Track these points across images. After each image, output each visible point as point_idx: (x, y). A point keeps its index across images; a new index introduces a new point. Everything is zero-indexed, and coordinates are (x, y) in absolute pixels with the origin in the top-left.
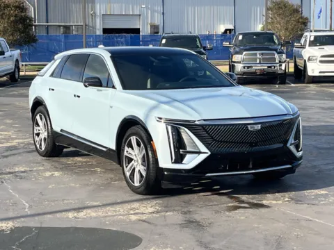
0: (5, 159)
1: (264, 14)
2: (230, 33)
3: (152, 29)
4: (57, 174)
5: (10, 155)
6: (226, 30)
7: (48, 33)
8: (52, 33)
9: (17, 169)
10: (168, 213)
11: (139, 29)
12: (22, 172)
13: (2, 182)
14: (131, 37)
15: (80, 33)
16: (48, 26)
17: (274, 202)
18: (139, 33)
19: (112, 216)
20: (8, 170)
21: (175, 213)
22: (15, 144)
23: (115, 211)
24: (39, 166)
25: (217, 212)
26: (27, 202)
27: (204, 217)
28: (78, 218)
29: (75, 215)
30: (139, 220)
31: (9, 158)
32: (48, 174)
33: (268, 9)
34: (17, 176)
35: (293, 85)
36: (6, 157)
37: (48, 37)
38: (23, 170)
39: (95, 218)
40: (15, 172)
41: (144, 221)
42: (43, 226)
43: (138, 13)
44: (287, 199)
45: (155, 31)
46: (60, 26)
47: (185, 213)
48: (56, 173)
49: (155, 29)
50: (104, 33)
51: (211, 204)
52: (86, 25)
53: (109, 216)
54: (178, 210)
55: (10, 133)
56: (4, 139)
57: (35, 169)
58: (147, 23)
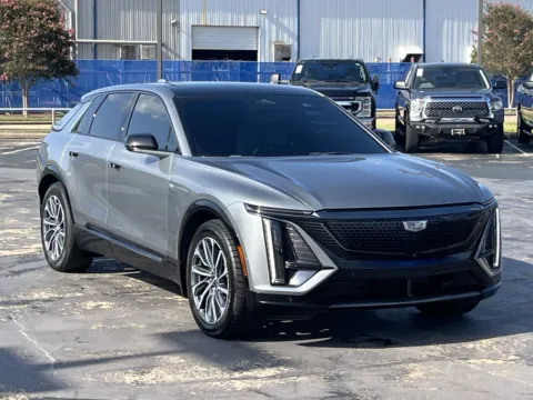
0: (16, 277)
1: (476, 29)
2: (416, 61)
3: (280, 53)
4: (105, 305)
5: (25, 271)
6: (409, 56)
7: (95, 57)
8: (102, 57)
9: (36, 296)
10: (301, 379)
11: (256, 52)
12: (45, 301)
13: (10, 318)
14: (242, 66)
15: (152, 57)
16: (96, 44)
17: (490, 362)
18: (256, 59)
19: (201, 381)
20: (21, 297)
21: (314, 378)
22: (33, 251)
23: (208, 373)
24: (76, 291)
25: (387, 378)
26: (52, 355)
27: (363, 386)
28: (143, 384)
29: (137, 378)
30: (250, 390)
31: (23, 276)
32: (90, 305)
33: (483, 21)
34: (35, 308)
35: (526, 155)
36: (18, 273)
37: (96, 64)
38: (46, 297)
39: (172, 384)
40: (32, 301)
41: (258, 392)
42: (78, 397)
43: (254, 25)
44: (513, 357)
45: (285, 56)
46: (117, 45)
47: (331, 379)
48: (104, 303)
49: (284, 52)
50: (194, 58)
51: (378, 362)
52: (162, 45)
53: (196, 382)
54: (319, 374)
55: (26, 232)
56: (16, 242)
57: (67, 295)
58: (270, 41)
